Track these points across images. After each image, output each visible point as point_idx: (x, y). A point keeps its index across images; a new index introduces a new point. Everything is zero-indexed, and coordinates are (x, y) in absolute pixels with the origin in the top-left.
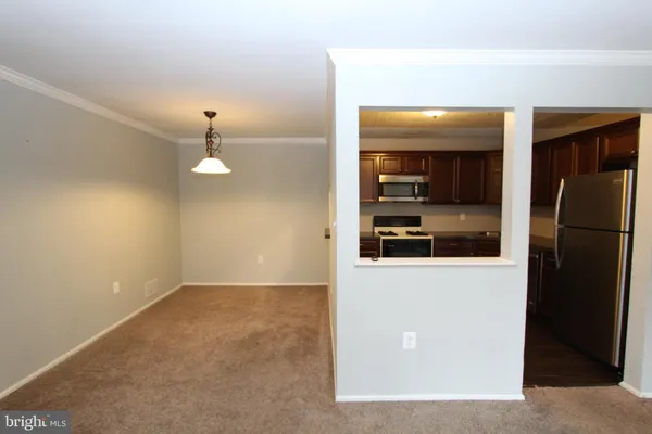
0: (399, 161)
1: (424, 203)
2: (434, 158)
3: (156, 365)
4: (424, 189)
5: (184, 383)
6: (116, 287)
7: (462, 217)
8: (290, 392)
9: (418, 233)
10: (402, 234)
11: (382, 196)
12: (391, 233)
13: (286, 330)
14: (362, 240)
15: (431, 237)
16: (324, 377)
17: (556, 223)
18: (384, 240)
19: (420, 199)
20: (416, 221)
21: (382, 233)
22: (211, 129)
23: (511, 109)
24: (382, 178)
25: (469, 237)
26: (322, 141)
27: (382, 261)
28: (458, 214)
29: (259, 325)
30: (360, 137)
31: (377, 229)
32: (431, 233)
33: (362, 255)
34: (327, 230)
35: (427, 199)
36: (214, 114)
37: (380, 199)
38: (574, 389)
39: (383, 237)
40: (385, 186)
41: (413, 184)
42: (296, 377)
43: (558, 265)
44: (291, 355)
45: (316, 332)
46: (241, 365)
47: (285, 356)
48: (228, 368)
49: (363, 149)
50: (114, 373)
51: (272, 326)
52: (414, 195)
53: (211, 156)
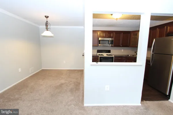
0: (105, 34)
1: (112, 46)
2: (115, 33)
3: (30, 94)
4: (112, 42)
5: (38, 100)
6: (20, 70)
7: (122, 50)
8: (70, 103)
9: (110, 55)
10: (105, 55)
11: (100, 44)
12: (102, 55)
13: (71, 83)
14: (93, 56)
15: (113, 56)
16: (81, 98)
17: (152, 52)
18: (100, 57)
19: (111, 45)
20: (109, 51)
21: (99, 55)
22: (47, 22)
23: (143, 13)
24: (100, 39)
25: (124, 56)
26: (82, 27)
27: (99, 63)
28: (121, 50)
29: (63, 81)
30: (93, 26)
31: (98, 54)
32: (114, 55)
33: (93, 61)
34: (83, 54)
35: (113, 45)
36: (48, 17)
37: (99, 45)
38: (155, 102)
39: (100, 56)
40: (101, 41)
41: (109, 41)
42: (73, 98)
43: (151, 65)
44: (71, 91)
45: (79, 84)
46: (56, 94)
47: (70, 91)
48: (52, 95)
49: (94, 30)
50: (17, 96)
51: (67, 81)
52: (109, 44)
53: (47, 30)
